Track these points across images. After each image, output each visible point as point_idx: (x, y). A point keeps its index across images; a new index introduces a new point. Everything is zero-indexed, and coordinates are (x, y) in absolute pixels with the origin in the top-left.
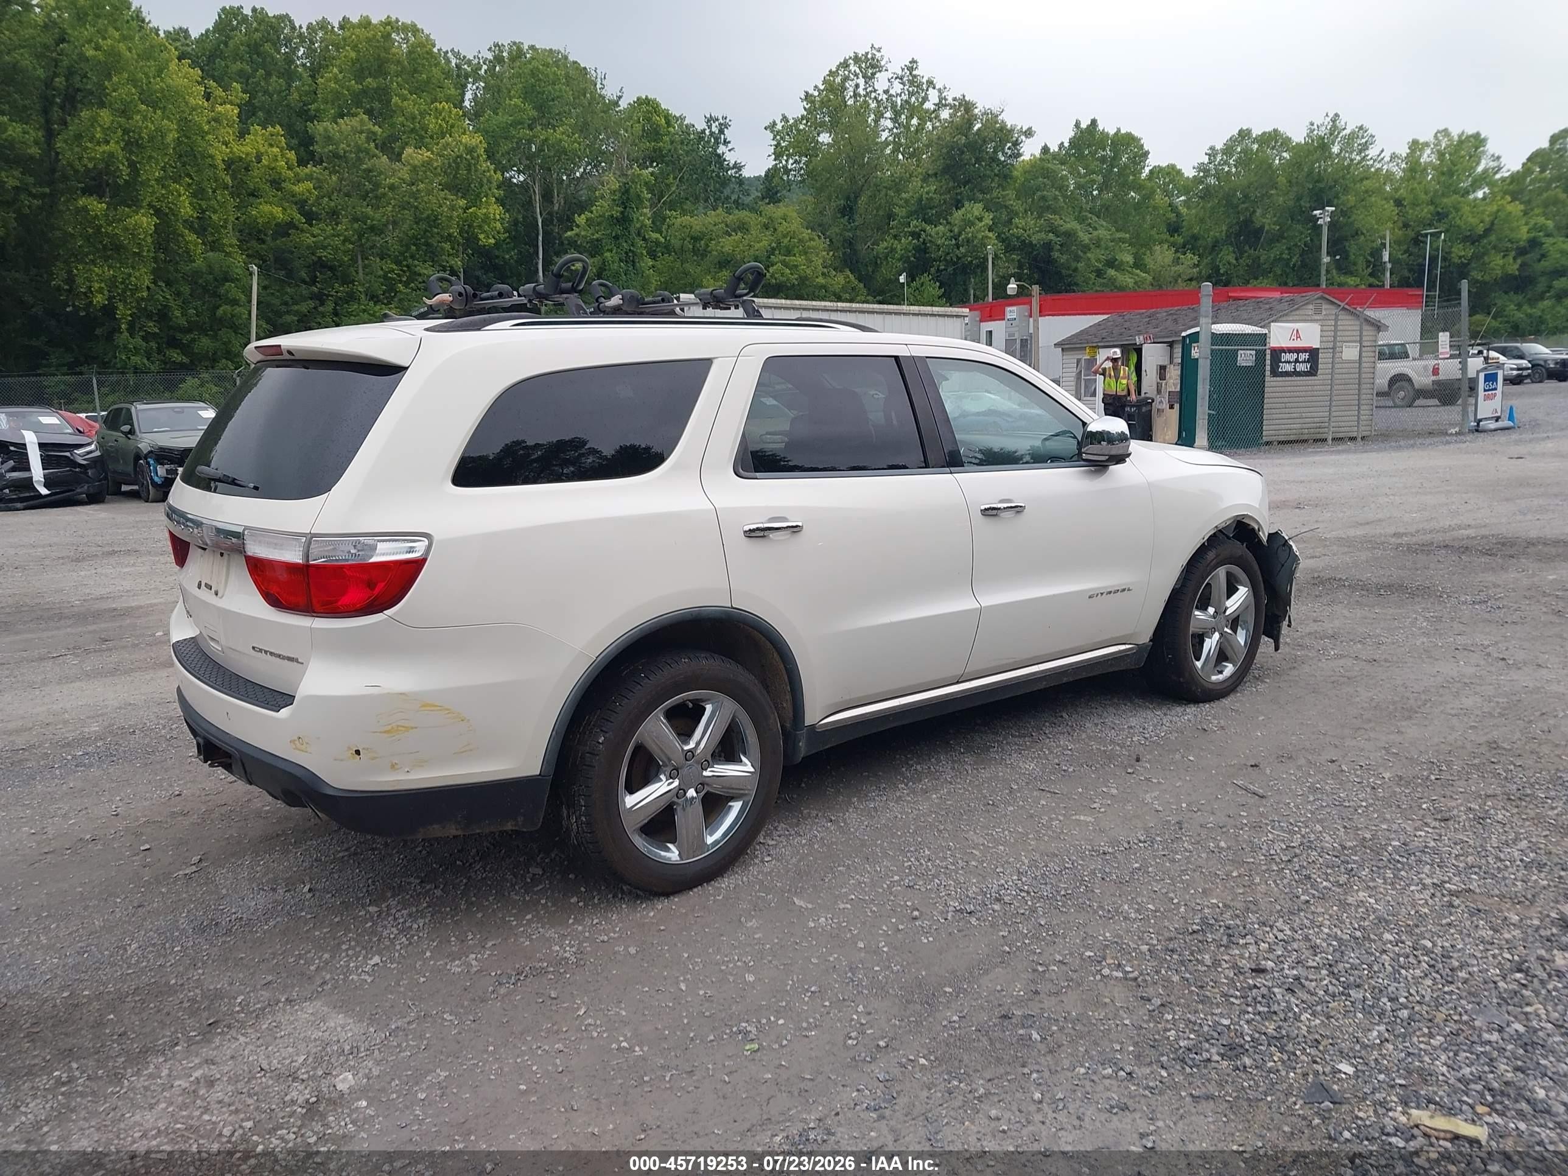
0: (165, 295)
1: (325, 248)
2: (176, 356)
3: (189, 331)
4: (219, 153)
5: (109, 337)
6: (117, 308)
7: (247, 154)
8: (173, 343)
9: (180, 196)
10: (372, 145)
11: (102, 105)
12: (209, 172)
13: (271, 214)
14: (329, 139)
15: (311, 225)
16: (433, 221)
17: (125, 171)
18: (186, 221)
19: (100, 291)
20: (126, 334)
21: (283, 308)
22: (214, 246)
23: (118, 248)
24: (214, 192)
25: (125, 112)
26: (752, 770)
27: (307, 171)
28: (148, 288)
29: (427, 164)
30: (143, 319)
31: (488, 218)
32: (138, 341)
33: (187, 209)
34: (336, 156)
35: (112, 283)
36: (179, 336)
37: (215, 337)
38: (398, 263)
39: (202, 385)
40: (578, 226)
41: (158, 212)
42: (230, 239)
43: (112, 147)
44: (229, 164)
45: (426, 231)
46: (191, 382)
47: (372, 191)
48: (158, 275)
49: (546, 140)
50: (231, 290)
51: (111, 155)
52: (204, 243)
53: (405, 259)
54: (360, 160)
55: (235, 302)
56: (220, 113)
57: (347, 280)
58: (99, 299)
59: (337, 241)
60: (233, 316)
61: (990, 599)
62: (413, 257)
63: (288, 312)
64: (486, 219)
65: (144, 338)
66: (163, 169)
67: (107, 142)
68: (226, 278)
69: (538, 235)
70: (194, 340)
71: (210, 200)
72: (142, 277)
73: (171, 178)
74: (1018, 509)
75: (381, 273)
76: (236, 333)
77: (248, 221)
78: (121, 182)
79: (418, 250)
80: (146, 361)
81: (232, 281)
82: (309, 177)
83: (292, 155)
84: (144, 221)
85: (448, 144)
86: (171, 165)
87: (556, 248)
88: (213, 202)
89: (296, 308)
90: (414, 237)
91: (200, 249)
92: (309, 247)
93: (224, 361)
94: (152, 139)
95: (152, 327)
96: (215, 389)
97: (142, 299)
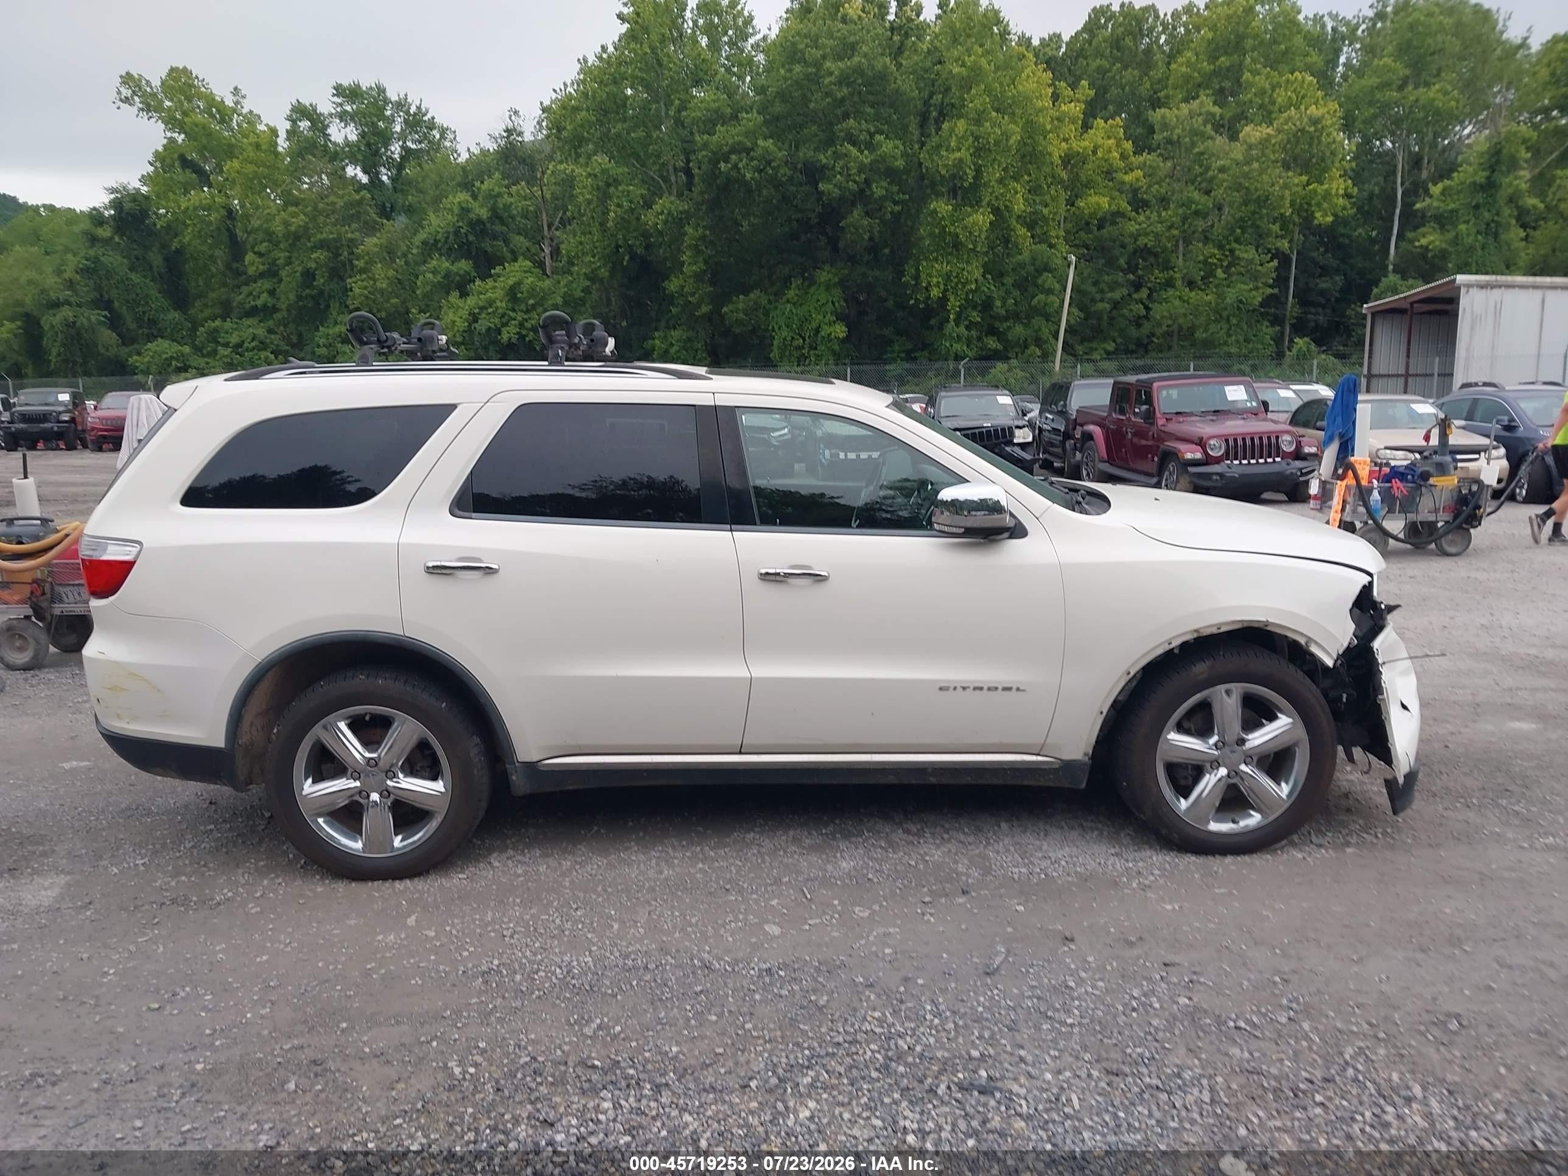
0: (990, 288)
1: (1146, 234)
2: (992, 343)
3: (1007, 319)
4: (1056, 150)
5: (941, 327)
6: (948, 300)
7: (1085, 148)
8: (992, 331)
9: (1016, 193)
10: (1209, 127)
11: (960, 116)
12: (1047, 169)
13: (1098, 204)
14: (1165, 126)
15: (1138, 213)
16: (1263, 201)
17: (970, 173)
18: (1019, 217)
19: (938, 285)
20: (952, 323)
21: (1098, 296)
22: (1042, 239)
23: (957, 245)
24: (1049, 187)
25: (979, 120)
26: (443, 790)
27: (1141, 159)
28: (976, 280)
29: (1265, 142)
30: (969, 310)
31: (1330, 194)
32: (962, 329)
33: (1019, 205)
34: (1169, 142)
35: (948, 277)
36: (997, 324)
37: (1026, 326)
38: (1221, 247)
39: (1010, 370)
40: (1431, 197)
41: (996, 211)
42: (1057, 233)
43: (963, 154)
44: (1067, 160)
45: (1254, 213)
46: (1000, 368)
47: (1201, 174)
48: (987, 269)
49: (1417, 100)
50: (1048, 280)
51: (961, 160)
52: (1033, 237)
53: (1229, 243)
54: (1193, 144)
55: (1050, 292)
56: (1063, 112)
57: (1167, 267)
58: (935, 293)
59: (1159, 228)
60: (1046, 304)
61: (765, 670)
62: (1237, 241)
63: (1102, 300)
64: (1327, 195)
65: (967, 328)
66: (1005, 170)
67: (959, 150)
68: (1046, 268)
69: (1395, 208)
70: (1009, 328)
71: (1044, 194)
72: (974, 271)
73: (1011, 177)
74: (818, 578)
75: (1201, 258)
76: (1047, 320)
77: (1077, 212)
78: (966, 184)
79: (1243, 233)
80: (965, 348)
81: (1050, 271)
82: (1141, 167)
83: (1128, 146)
84: (981, 219)
85: (1290, 118)
86: (1012, 166)
87: (1412, 220)
88: (1047, 198)
89: (1110, 295)
90: (1242, 219)
91: (1029, 240)
92: (1131, 235)
93: (1033, 347)
94: (997, 143)
95: (975, 316)
96: (1021, 374)
97: (971, 290)
